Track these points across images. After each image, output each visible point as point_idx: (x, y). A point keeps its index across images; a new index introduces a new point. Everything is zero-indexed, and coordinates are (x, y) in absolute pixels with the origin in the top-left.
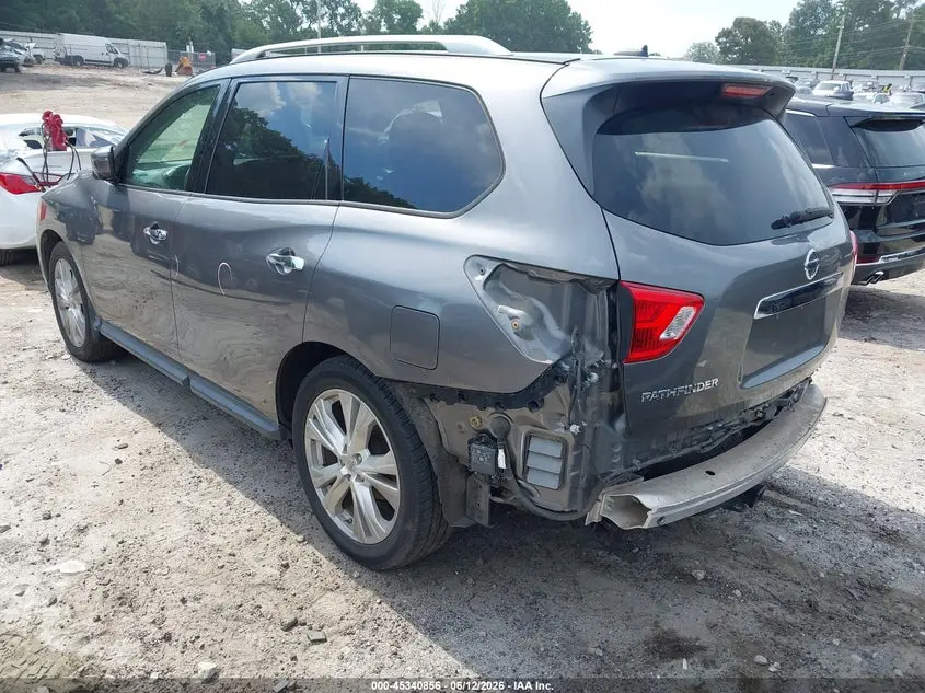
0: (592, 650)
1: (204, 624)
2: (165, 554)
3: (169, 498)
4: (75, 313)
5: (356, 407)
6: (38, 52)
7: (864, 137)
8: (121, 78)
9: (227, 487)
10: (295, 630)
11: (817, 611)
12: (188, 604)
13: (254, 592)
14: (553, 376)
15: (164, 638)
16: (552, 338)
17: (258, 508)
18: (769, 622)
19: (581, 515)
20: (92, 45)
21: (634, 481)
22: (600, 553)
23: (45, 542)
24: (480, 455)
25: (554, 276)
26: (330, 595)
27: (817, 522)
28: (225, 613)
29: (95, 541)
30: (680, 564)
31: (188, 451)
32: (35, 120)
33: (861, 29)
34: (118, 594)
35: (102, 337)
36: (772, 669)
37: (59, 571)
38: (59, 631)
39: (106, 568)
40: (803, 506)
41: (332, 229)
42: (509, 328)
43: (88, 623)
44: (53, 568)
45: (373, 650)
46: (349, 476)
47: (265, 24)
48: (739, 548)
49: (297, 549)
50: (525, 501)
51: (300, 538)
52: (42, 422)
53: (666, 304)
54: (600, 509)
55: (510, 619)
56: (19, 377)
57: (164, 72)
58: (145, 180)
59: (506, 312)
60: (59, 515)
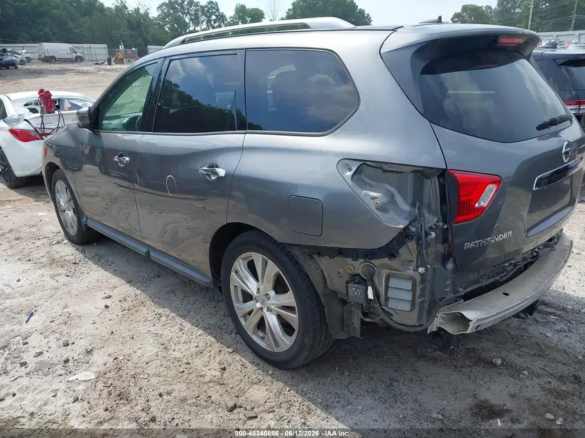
0: (435, 416)
1: (176, 410)
2: (145, 366)
3: (142, 328)
4: (70, 214)
5: (265, 264)
6: (28, 55)
7: (568, 71)
8: (81, 68)
9: (179, 320)
10: (236, 411)
11: (581, 382)
12: (164, 397)
13: (205, 387)
14: (404, 235)
15: (152, 420)
16: (402, 211)
17: (200, 332)
18: (550, 391)
19: (426, 327)
20: (61, 49)
21: (457, 303)
22: (429, 350)
23: (67, 361)
24: (354, 291)
25: (400, 169)
26: (256, 387)
27: (570, 322)
28: (189, 402)
29: (99, 358)
30: (484, 355)
31: (151, 297)
32: (34, 95)
33: (544, 6)
34: (118, 392)
35: (89, 229)
36: (558, 422)
37: (77, 379)
38: (82, 419)
39: (108, 376)
40: (558, 312)
41: (242, 149)
42: (372, 205)
43: (100, 412)
44: (74, 378)
45: (289, 422)
46: (261, 308)
47: (167, 29)
48: (522, 342)
49: (229, 358)
50: (387, 319)
51: (230, 350)
52: (55, 284)
53: (478, 183)
54: (437, 322)
55: (377, 397)
56: (38, 256)
57: (106, 63)
58: (111, 127)
59: (369, 195)
60: (73, 343)
